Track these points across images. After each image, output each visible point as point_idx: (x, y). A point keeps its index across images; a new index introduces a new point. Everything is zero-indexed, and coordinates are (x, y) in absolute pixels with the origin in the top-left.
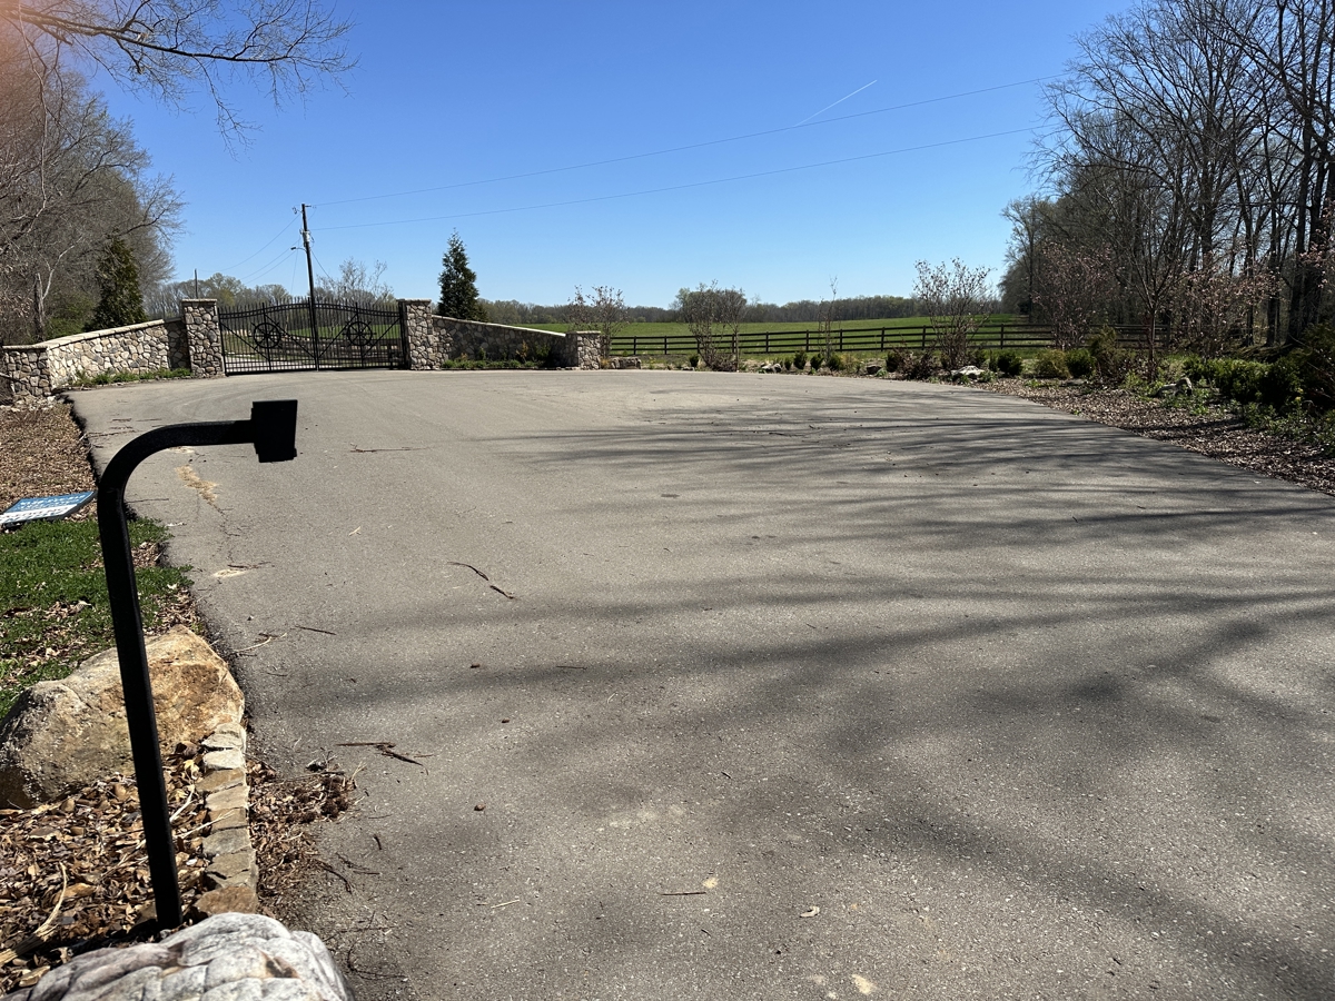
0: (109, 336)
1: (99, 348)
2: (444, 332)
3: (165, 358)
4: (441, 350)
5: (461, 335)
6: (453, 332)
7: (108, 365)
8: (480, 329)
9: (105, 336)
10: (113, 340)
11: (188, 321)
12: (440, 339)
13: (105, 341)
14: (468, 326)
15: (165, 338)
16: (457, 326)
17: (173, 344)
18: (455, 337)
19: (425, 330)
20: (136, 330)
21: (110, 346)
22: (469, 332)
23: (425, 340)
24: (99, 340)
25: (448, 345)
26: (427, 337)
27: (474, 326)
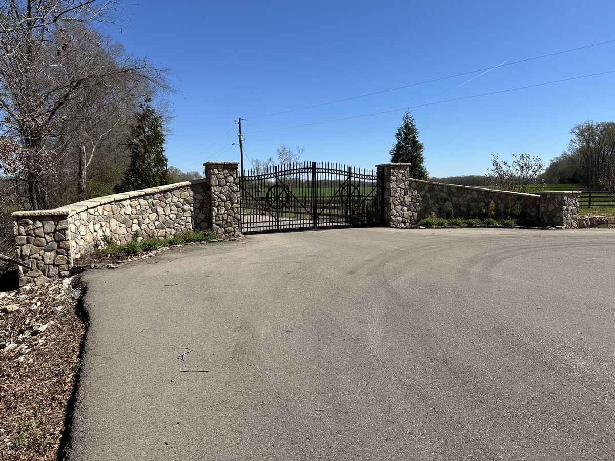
0: (139, 197)
1: (128, 210)
2: (415, 193)
3: (189, 219)
4: (412, 208)
5: (429, 195)
6: (423, 193)
7: (136, 227)
8: (445, 190)
9: (135, 197)
10: (142, 201)
11: (213, 183)
12: (412, 199)
13: (135, 203)
14: (435, 187)
15: (191, 199)
16: (427, 187)
17: (198, 206)
18: (424, 197)
19: (403, 191)
20: (165, 191)
21: (138, 208)
22: (436, 192)
23: (402, 200)
24: (128, 201)
25: (418, 204)
26: (404, 198)
27: (440, 188)
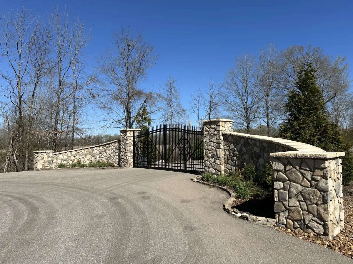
2: (232, 146)
4: (230, 162)
5: (245, 149)
6: (239, 146)
7: (98, 159)
8: (258, 144)
10: (101, 148)
12: (230, 152)
13: (98, 148)
14: (249, 140)
16: (242, 141)
18: (240, 151)
19: (215, 145)
22: (250, 147)
23: (215, 153)
24: (96, 148)
25: (235, 158)
26: (216, 151)
27: (253, 142)
